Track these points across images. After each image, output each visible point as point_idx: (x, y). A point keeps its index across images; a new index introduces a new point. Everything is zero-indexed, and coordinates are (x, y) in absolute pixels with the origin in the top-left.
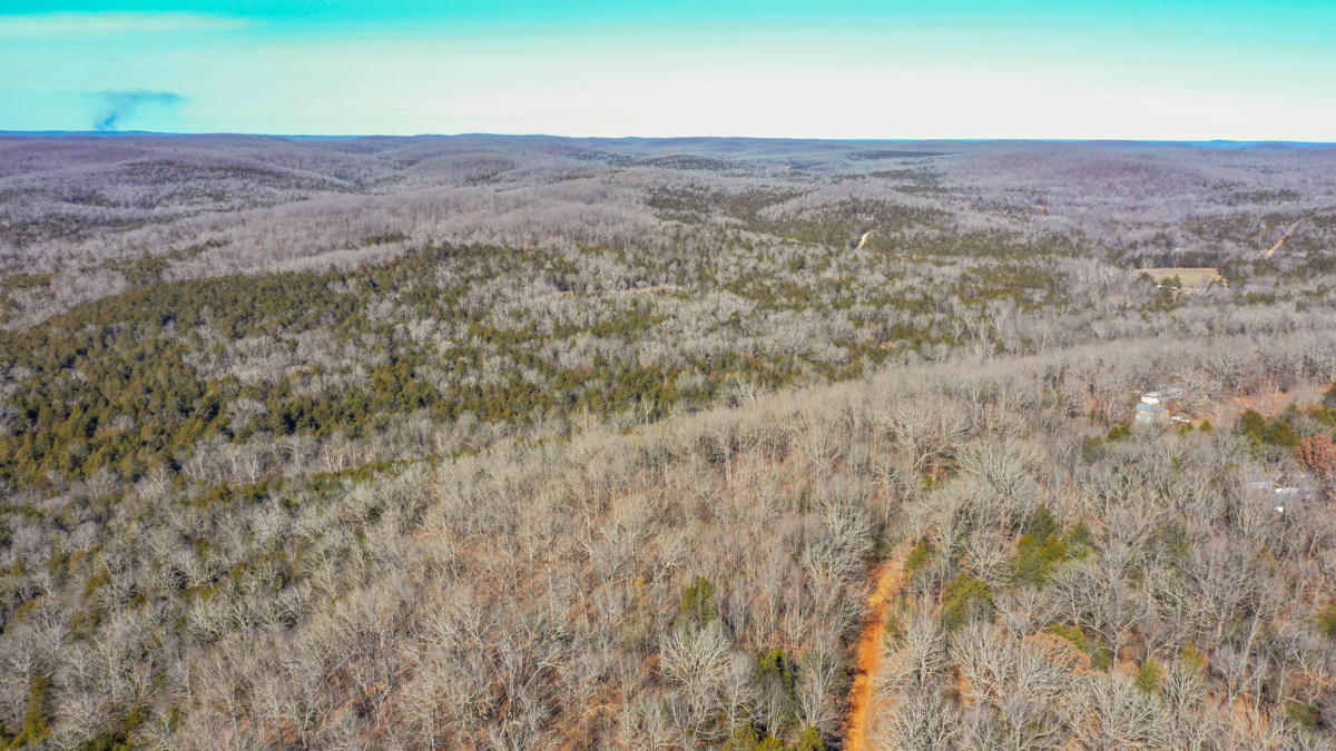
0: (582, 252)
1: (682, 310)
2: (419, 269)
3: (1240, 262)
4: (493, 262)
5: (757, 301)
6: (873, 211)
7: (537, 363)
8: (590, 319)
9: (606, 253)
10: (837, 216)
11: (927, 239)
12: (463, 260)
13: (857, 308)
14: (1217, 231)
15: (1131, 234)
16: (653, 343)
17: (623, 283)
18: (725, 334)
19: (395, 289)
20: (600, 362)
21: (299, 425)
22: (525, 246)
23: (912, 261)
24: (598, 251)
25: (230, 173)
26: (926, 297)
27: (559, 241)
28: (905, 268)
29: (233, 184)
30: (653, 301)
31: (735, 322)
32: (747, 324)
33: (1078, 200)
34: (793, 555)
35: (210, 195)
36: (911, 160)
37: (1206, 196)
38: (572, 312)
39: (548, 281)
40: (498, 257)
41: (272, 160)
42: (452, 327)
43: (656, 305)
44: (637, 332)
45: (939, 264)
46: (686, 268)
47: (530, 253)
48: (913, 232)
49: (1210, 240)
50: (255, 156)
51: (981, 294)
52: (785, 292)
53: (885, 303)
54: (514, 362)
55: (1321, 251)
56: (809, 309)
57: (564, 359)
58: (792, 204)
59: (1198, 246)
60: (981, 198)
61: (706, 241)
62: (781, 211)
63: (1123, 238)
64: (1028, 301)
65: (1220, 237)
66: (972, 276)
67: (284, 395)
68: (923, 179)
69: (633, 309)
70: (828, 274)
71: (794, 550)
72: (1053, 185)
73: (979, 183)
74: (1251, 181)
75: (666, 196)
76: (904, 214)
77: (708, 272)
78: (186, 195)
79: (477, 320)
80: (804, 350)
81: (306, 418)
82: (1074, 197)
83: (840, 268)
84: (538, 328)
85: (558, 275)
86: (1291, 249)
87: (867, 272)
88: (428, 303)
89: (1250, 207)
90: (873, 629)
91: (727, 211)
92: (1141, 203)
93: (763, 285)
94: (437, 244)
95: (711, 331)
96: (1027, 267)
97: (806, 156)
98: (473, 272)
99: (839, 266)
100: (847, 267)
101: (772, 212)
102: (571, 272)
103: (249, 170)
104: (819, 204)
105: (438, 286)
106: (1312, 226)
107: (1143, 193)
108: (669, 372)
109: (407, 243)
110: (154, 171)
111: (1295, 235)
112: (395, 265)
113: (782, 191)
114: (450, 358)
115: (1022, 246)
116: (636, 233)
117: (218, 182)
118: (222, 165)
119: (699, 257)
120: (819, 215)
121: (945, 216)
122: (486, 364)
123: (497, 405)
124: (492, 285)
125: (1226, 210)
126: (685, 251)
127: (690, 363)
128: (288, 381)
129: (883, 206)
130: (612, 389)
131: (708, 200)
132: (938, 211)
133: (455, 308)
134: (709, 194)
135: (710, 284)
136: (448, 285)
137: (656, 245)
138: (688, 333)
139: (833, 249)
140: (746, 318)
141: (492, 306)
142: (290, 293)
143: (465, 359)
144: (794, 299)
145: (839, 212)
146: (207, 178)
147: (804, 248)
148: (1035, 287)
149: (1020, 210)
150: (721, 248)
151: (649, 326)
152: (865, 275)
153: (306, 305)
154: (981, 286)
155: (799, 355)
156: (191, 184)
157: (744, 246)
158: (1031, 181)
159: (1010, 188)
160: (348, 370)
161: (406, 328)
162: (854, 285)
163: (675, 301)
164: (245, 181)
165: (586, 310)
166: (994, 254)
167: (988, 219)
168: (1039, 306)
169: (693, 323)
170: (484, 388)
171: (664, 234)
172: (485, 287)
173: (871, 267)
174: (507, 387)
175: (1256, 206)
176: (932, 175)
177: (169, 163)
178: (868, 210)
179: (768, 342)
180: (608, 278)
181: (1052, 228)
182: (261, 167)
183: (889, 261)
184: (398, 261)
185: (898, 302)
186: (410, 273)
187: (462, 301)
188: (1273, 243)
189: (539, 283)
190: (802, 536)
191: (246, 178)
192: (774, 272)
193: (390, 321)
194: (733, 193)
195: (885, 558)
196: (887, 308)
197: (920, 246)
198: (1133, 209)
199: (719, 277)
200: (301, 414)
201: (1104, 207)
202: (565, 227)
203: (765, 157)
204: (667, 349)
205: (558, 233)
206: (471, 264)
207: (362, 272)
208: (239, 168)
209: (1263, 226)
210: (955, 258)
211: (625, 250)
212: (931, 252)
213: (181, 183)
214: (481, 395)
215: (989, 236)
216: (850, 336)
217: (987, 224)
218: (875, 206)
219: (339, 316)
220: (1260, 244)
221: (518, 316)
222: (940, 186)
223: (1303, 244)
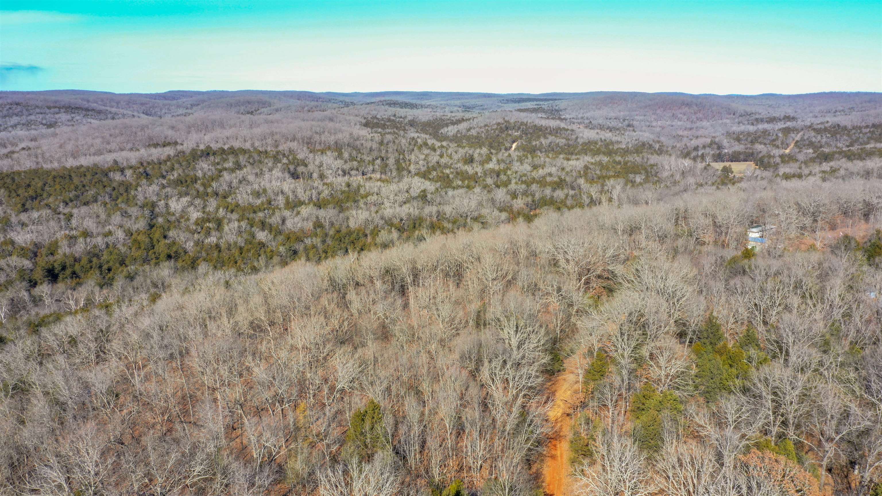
0: (311, 152)
1: (384, 189)
2: (184, 163)
3: (770, 156)
4: (242, 159)
5: (439, 183)
6: (519, 128)
7: (268, 226)
8: (313, 197)
9: (329, 153)
10: (495, 132)
11: (557, 145)
12: (219, 157)
13: (513, 186)
14: (749, 139)
15: (692, 142)
16: (360, 212)
17: (340, 172)
18: (416, 205)
19: (164, 177)
20: (318, 225)
21: (61, 276)
22: (269, 149)
23: (549, 157)
24: (323, 152)
25: (62, 110)
26: (561, 180)
27: (294, 145)
28: (545, 162)
29: (64, 117)
30: (362, 183)
31: (423, 196)
32: (432, 198)
33: (654, 124)
34: (471, 372)
35: (44, 125)
36: (541, 103)
37: (737, 120)
38: (300, 192)
39: (283, 171)
40: (247, 156)
41: (96, 102)
42: (204, 202)
43: (364, 186)
44: (348, 204)
45: (568, 159)
46: (388, 162)
47: (272, 153)
48: (548, 141)
49: (746, 144)
50: (83, 99)
51: (599, 178)
52: (459, 177)
53: (532, 183)
54: (249, 226)
55: (821, 150)
56: (477, 187)
57: (289, 224)
58: (463, 126)
59: (739, 148)
60: (591, 122)
61: (403, 145)
62: (456, 130)
63: (688, 144)
64: (633, 182)
65: (752, 142)
66: (591, 167)
67: (52, 254)
68: (551, 113)
69: (347, 189)
70: (491, 165)
71: (472, 366)
72: (637, 115)
73: (589, 115)
74: (764, 113)
75: (375, 121)
76: (541, 130)
77: (404, 165)
78: (28, 125)
79: (225, 197)
80: (476, 214)
81: (68, 272)
82: (651, 122)
83: (499, 162)
84: (273, 203)
85: (292, 167)
86: (801, 148)
87: (519, 164)
88: (188, 186)
89: (766, 126)
90: (555, 446)
91: (419, 130)
92: (694, 126)
93: (443, 173)
94: (202, 147)
95: (405, 203)
96: (628, 161)
97: (472, 102)
98: (226, 165)
99: (498, 161)
100: (503, 161)
101: (451, 130)
102: (302, 165)
103: (77, 108)
104: (482, 125)
105: (197, 175)
106: (813, 134)
107: (695, 120)
108: (372, 233)
109: (179, 148)
110: (5, 109)
111: (802, 139)
112: (165, 162)
113: (457, 118)
114: (198, 224)
115: (622, 149)
116: (352, 140)
117: (52, 116)
118: (57, 105)
119: (397, 155)
120: (482, 132)
121: (569, 132)
122: (226, 228)
123: (232, 258)
124: (239, 174)
125: (751, 128)
126: (387, 151)
127: (389, 225)
128: (56, 242)
129: (526, 125)
130: (326, 244)
131: (406, 124)
132: (564, 128)
133: (209, 190)
134: (407, 120)
135: (405, 173)
136: (205, 174)
137: (366, 147)
138: (387, 204)
139: (493, 151)
140: (432, 193)
141: (238, 188)
142: (76, 181)
143: (211, 225)
144: (466, 182)
145: (497, 129)
146: (45, 113)
147: (473, 149)
148: (635, 173)
149: (618, 129)
150: (413, 150)
151: (359, 201)
152: (516, 166)
153: (87, 188)
154: (598, 172)
155: (471, 218)
156: (33, 117)
157: (429, 148)
158: (622, 113)
159: (609, 117)
160: (110, 233)
161: (167, 204)
162: (509, 172)
163: (379, 183)
164: (73, 115)
165: (311, 190)
166: (604, 153)
167: (597, 133)
168: (641, 184)
169: (392, 197)
170: (223, 246)
171: (372, 140)
172: (234, 175)
173: (521, 160)
174: (243, 245)
175: (770, 125)
176: (556, 110)
177: (17, 104)
178: (516, 128)
179: (448, 210)
180: (329, 169)
181: (641, 139)
182: (87, 106)
183: (533, 158)
184: (169, 158)
185: (542, 182)
186: (176, 166)
187: (214, 184)
188: (788, 145)
189: (277, 173)
190: (479, 351)
191: (74, 113)
192: (451, 164)
193: (155, 199)
194: (423, 120)
195: (559, 371)
196: (534, 187)
197: (553, 150)
198: (691, 129)
199: (412, 168)
200: (64, 268)
201: (671, 128)
202: (299, 136)
203: (445, 103)
204: (370, 215)
205: (294, 139)
206: (225, 160)
207: (139, 165)
208: (70, 107)
209: (780, 135)
210: (578, 156)
211: (343, 150)
212: (560, 154)
213: (24, 117)
214: (220, 251)
215: (599, 144)
216: (509, 205)
217: (597, 136)
218: (520, 126)
219: (114, 196)
220: (780, 146)
221: (257, 194)
222: (563, 117)
223: (808, 145)
